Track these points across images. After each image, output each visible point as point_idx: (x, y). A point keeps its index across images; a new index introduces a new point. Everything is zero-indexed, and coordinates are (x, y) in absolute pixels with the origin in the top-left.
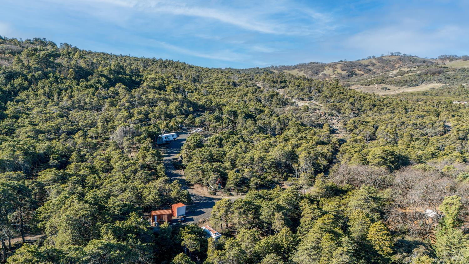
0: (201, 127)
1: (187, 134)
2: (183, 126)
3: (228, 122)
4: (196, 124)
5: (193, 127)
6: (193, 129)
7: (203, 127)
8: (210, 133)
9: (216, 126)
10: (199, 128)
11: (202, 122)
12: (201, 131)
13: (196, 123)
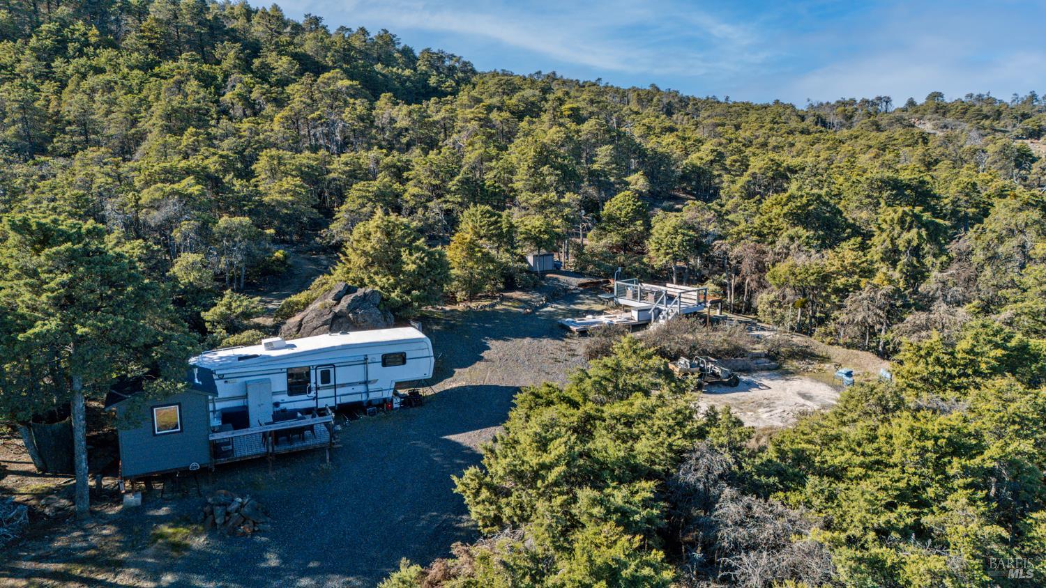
0: (688, 277)
1: (560, 331)
2: (557, 268)
3: (916, 251)
4: (657, 258)
5: (626, 276)
6: (622, 292)
7: (701, 280)
8: (771, 335)
9: (825, 278)
10: (672, 288)
11: (699, 245)
12: (689, 314)
13: (651, 245)
